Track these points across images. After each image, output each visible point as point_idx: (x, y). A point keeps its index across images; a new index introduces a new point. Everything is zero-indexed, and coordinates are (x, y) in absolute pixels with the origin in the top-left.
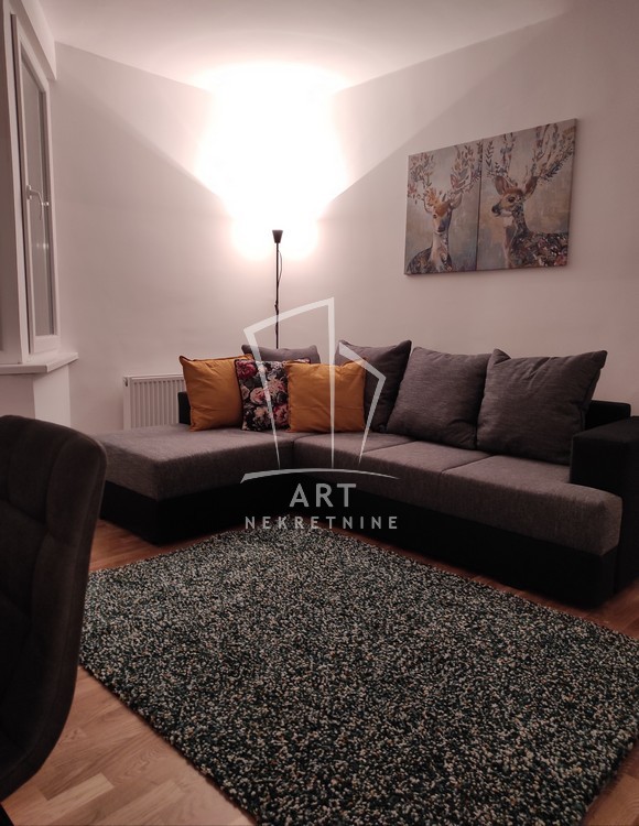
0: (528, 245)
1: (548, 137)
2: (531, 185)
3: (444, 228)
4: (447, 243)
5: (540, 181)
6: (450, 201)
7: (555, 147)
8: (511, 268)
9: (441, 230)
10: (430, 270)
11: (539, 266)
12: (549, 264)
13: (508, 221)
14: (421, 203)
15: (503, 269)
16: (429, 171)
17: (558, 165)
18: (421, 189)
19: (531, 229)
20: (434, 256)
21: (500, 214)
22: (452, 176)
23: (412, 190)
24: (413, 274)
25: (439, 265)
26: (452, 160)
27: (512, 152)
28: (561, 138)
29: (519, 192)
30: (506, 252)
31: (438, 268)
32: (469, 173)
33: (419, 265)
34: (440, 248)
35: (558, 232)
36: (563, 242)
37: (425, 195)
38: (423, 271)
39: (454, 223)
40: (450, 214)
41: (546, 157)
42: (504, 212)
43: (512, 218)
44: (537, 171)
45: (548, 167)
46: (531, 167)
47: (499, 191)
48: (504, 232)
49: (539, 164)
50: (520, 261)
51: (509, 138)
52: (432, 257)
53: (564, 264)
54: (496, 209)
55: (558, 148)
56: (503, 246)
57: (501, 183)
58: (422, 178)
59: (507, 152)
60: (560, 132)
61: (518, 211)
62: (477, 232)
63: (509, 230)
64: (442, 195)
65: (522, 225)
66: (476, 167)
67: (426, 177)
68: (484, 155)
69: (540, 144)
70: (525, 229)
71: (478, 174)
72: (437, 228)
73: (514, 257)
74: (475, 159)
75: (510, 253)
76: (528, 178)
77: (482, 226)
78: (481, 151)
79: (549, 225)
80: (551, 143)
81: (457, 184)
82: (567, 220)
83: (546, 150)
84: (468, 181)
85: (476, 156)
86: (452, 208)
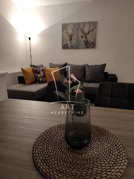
0: (88, 44)
1: (92, 24)
2: (89, 33)
3: (71, 39)
4: (71, 43)
5: (90, 32)
6: (72, 34)
7: (93, 26)
8: (85, 48)
9: (70, 40)
10: (68, 48)
11: (90, 48)
12: (92, 48)
13: (84, 39)
14: (65, 34)
15: (83, 48)
16: (67, 27)
17: (93, 29)
18: (65, 31)
19: (89, 41)
20: (69, 45)
21: (82, 38)
22: (72, 29)
23: (63, 31)
24: (64, 49)
25: (70, 47)
26: (72, 26)
27: (85, 26)
28: (94, 24)
29: (86, 34)
30: (84, 45)
31: (70, 48)
32: (76, 29)
33: (65, 47)
34: (70, 44)
35: (94, 42)
36: (95, 44)
37: (66, 32)
38: (66, 48)
39: (73, 39)
40: (72, 37)
41: (91, 27)
42: (83, 37)
43: (85, 39)
44: (90, 30)
45: (92, 30)
46: (88, 29)
47: (82, 33)
48: (83, 41)
49: (90, 29)
50: (87, 47)
51: (84, 23)
52: (68, 45)
53: (95, 48)
54: (82, 37)
55: (94, 26)
56: (83, 44)
57: (82, 32)
58: (65, 29)
59: (83, 26)
60: (94, 23)
61: (86, 38)
62: (78, 41)
63: (84, 41)
64: (70, 33)
65: (87, 40)
66: (77, 28)
67: (66, 29)
68: (79, 26)
69: (90, 25)
70: (88, 41)
71: (77, 29)
72: (69, 39)
73: (86, 46)
74: (77, 26)
75: (85, 46)
76: (88, 31)
77: (79, 40)
78: (78, 25)
79: (92, 41)
80: (92, 25)
81: (73, 31)
82: (95, 40)
83: (91, 26)
84: (75, 31)
85: (77, 25)
86: (72, 36)
